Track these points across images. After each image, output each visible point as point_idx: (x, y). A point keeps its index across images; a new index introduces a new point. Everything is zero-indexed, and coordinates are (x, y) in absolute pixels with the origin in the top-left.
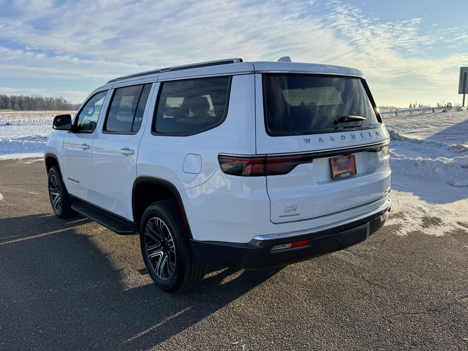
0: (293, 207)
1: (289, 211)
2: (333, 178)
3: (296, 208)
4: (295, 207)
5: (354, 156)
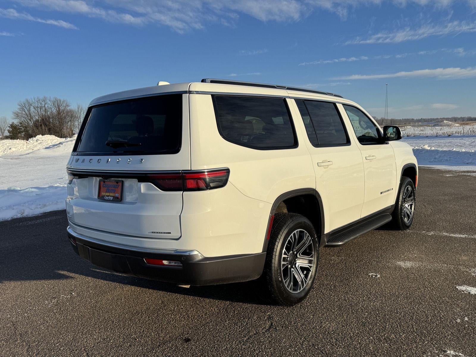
2: (101, 198)
5: (123, 182)
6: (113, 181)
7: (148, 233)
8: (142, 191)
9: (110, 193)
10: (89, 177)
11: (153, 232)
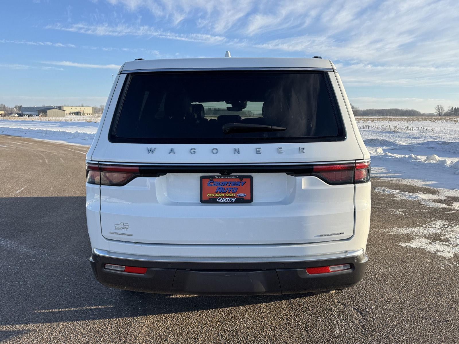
0: (124, 225)
1: (119, 228)
3: (128, 227)
4: (126, 225)
5: (251, 178)
6: (233, 177)
7: (315, 237)
8: (304, 187)
9: (225, 193)
10: (168, 174)
11: (320, 236)
